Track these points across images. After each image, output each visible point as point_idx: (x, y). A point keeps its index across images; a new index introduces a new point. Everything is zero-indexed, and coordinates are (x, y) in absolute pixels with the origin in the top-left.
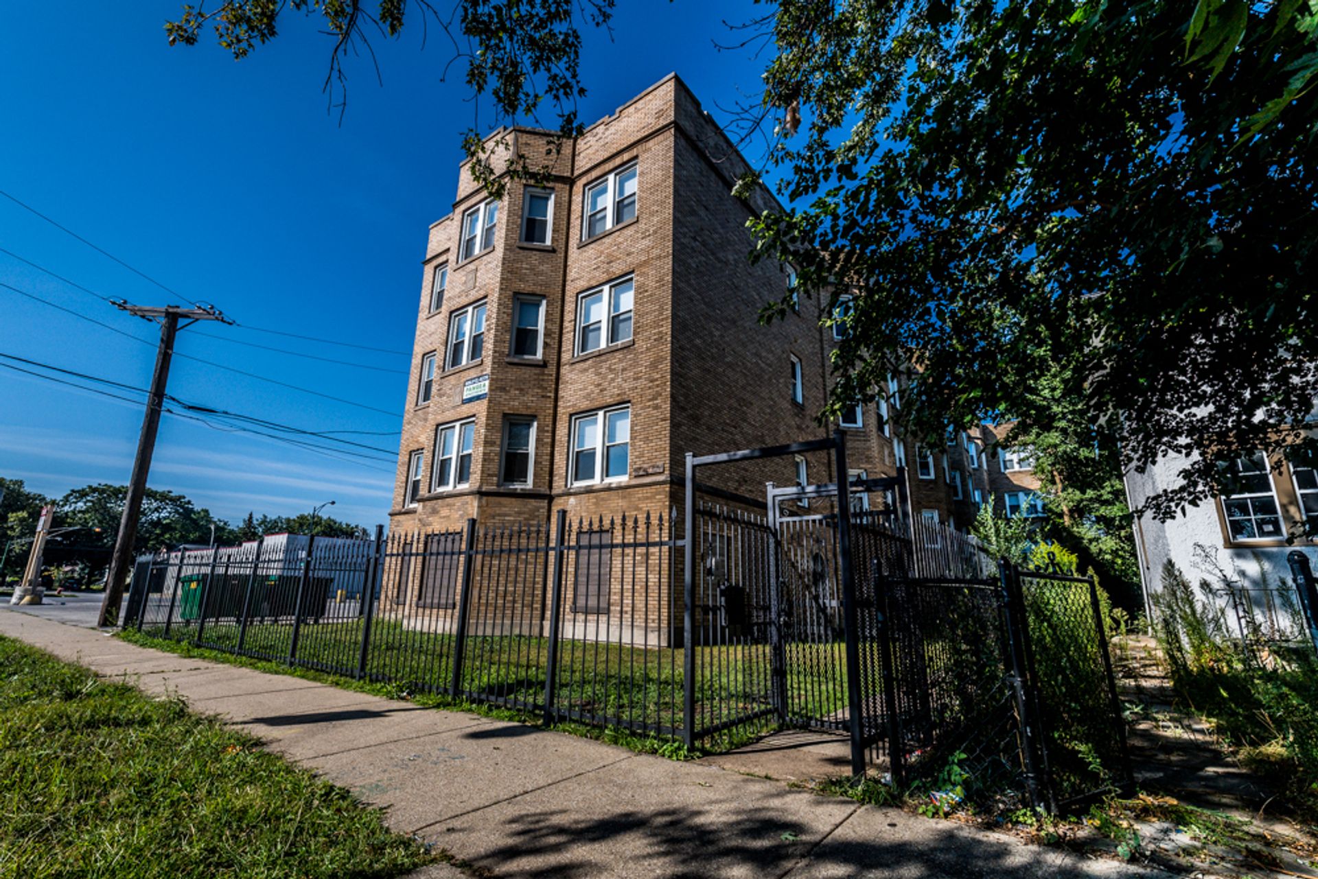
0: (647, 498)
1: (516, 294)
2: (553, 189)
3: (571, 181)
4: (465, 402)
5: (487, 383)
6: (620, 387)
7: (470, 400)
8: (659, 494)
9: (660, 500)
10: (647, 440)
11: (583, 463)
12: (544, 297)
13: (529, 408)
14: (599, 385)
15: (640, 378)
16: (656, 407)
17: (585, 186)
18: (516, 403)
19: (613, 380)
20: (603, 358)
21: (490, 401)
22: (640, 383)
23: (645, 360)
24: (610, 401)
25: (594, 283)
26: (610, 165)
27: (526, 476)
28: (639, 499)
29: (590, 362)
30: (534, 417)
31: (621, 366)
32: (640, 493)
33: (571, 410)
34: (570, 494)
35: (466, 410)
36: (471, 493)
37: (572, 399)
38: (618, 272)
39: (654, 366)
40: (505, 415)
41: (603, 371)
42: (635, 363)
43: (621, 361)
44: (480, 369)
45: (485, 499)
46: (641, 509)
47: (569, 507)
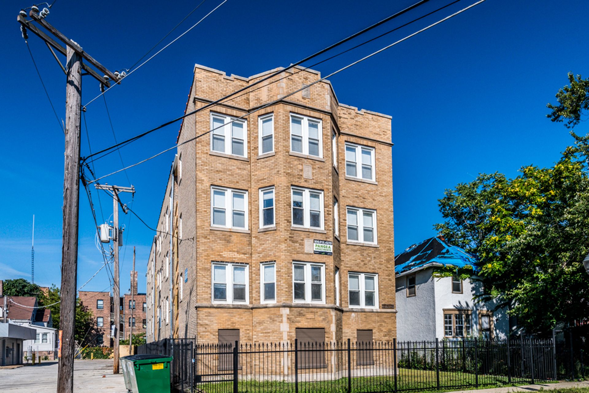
0: (388, 318)
4: (316, 253)
5: (331, 246)
6: (373, 265)
7: (320, 253)
8: (392, 317)
10: (386, 293)
12: (337, 201)
13: (338, 264)
14: (363, 261)
15: (382, 264)
16: (390, 280)
17: (345, 141)
20: (364, 248)
22: (382, 267)
23: (384, 257)
24: (369, 271)
26: (361, 141)
28: (385, 318)
29: (358, 247)
30: (338, 269)
31: (373, 255)
32: (385, 315)
33: (349, 269)
35: (318, 258)
39: (388, 261)
41: (365, 254)
42: (380, 257)
46: (385, 322)
47: (352, 318)
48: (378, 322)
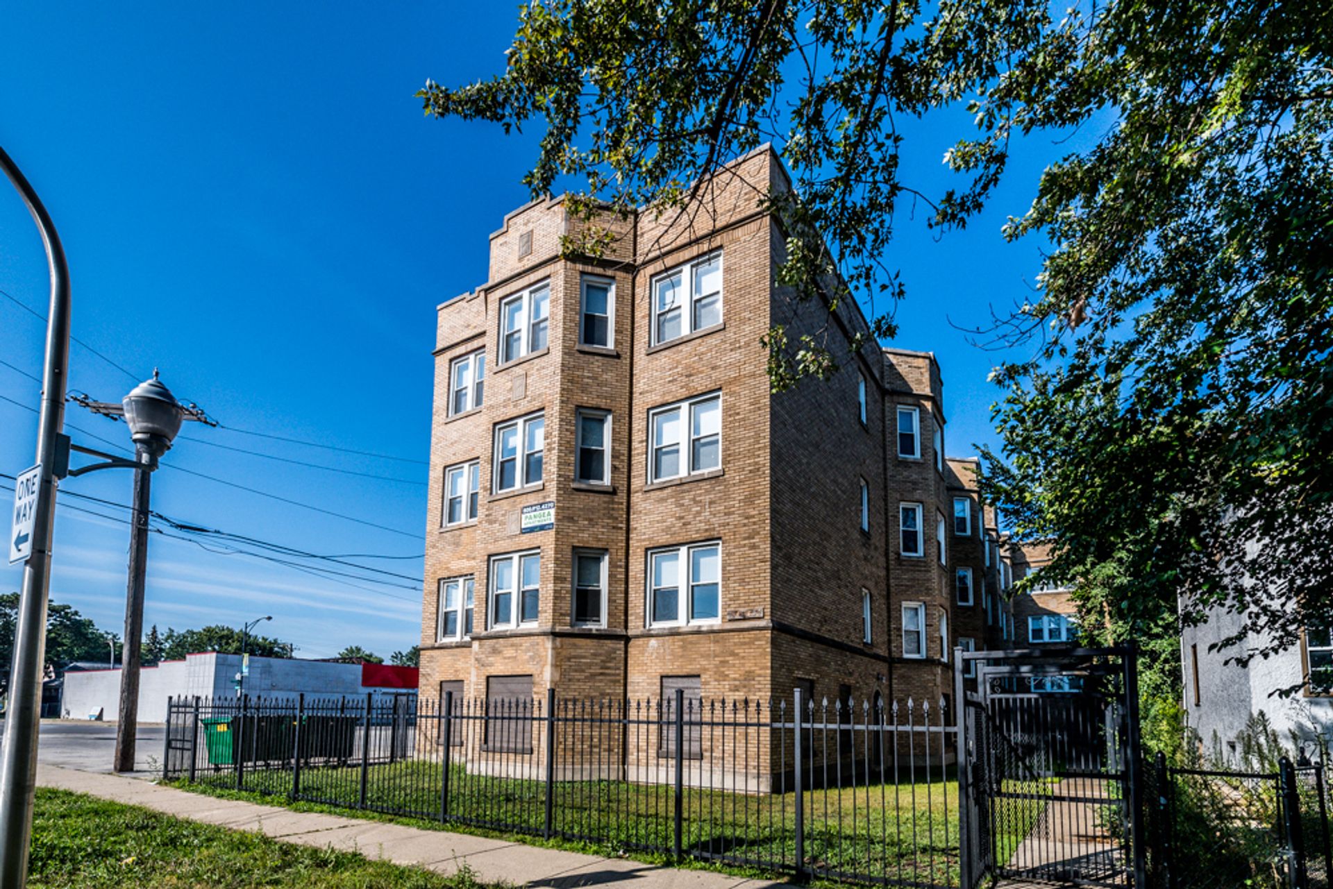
0: (745, 644)
1: (578, 407)
2: (613, 278)
3: (632, 269)
4: (525, 531)
5: (553, 511)
6: (707, 522)
7: (531, 530)
8: (759, 639)
9: (759, 647)
10: (742, 581)
11: (663, 603)
12: (609, 411)
13: (599, 540)
14: (681, 518)
15: (733, 513)
16: (753, 547)
17: (652, 276)
18: (585, 537)
19: (699, 513)
20: (685, 487)
21: (557, 533)
22: (731, 519)
23: (738, 494)
24: (695, 536)
25: (669, 398)
26: (686, 254)
27: (598, 615)
28: (735, 644)
29: (669, 490)
30: (605, 550)
31: (707, 498)
32: (736, 638)
33: (647, 544)
34: (652, 636)
35: (527, 541)
36: (544, 634)
37: (649, 532)
38: (701, 389)
39: (750, 500)
40: (574, 548)
41: (686, 502)
42: (726, 496)
43: (708, 492)
44: (541, 494)
45: (558, 640)
46: (737, 654)
47: (650, 650)
48: (716, 656)
